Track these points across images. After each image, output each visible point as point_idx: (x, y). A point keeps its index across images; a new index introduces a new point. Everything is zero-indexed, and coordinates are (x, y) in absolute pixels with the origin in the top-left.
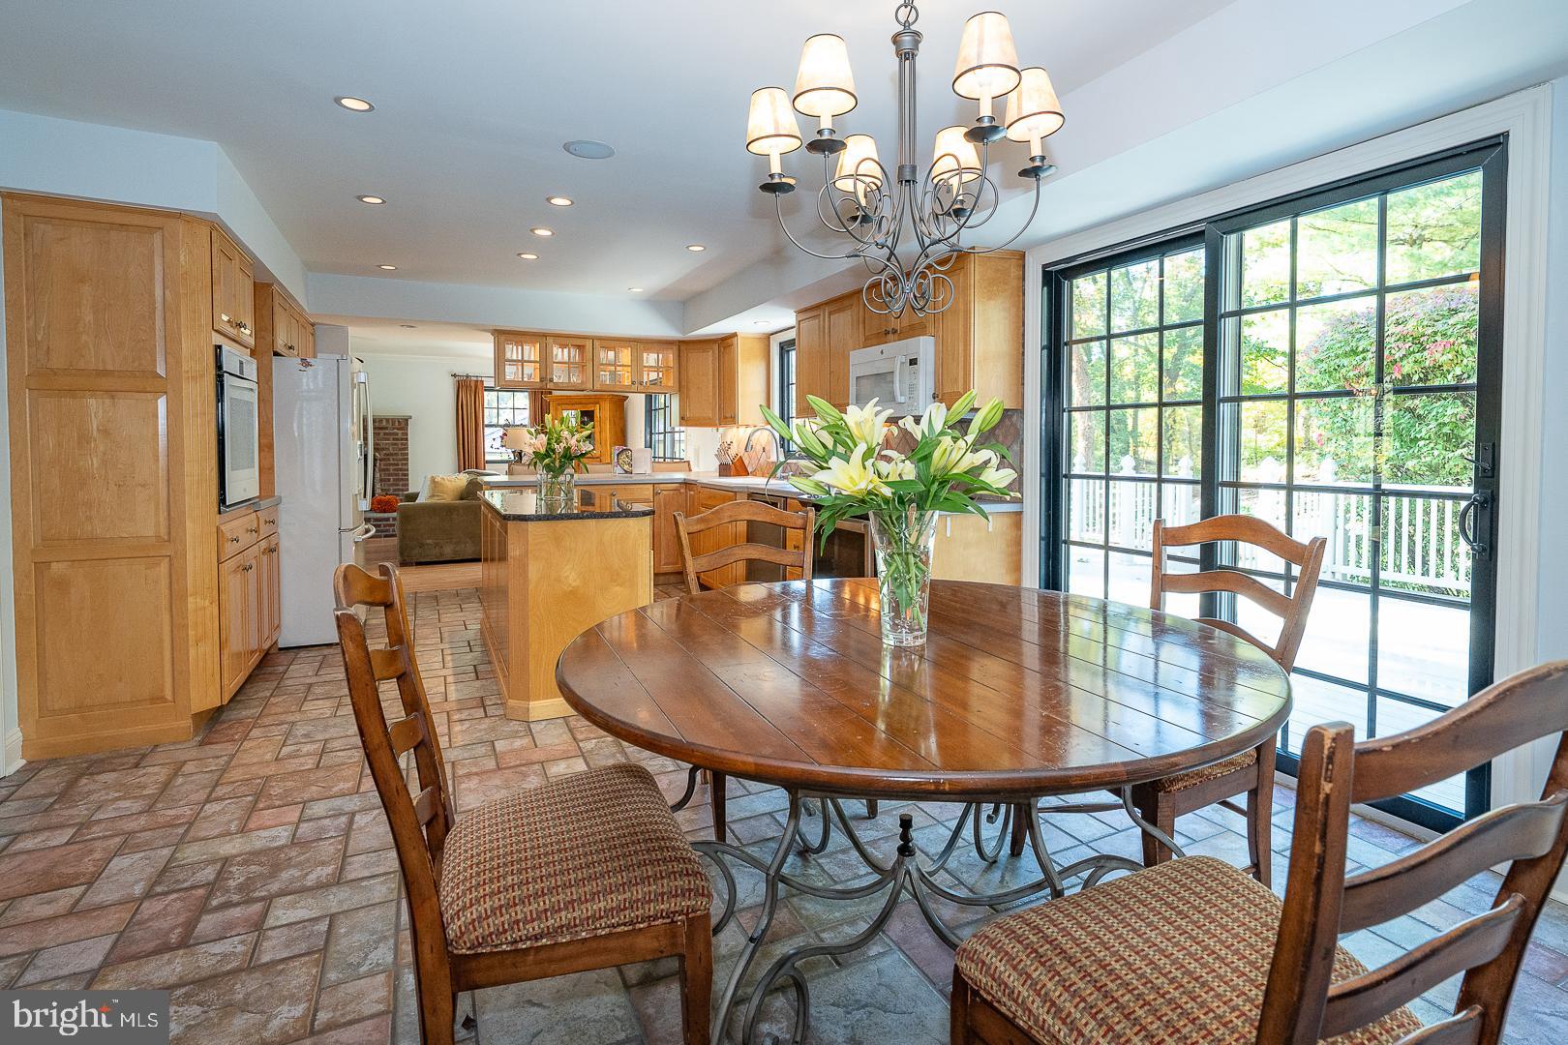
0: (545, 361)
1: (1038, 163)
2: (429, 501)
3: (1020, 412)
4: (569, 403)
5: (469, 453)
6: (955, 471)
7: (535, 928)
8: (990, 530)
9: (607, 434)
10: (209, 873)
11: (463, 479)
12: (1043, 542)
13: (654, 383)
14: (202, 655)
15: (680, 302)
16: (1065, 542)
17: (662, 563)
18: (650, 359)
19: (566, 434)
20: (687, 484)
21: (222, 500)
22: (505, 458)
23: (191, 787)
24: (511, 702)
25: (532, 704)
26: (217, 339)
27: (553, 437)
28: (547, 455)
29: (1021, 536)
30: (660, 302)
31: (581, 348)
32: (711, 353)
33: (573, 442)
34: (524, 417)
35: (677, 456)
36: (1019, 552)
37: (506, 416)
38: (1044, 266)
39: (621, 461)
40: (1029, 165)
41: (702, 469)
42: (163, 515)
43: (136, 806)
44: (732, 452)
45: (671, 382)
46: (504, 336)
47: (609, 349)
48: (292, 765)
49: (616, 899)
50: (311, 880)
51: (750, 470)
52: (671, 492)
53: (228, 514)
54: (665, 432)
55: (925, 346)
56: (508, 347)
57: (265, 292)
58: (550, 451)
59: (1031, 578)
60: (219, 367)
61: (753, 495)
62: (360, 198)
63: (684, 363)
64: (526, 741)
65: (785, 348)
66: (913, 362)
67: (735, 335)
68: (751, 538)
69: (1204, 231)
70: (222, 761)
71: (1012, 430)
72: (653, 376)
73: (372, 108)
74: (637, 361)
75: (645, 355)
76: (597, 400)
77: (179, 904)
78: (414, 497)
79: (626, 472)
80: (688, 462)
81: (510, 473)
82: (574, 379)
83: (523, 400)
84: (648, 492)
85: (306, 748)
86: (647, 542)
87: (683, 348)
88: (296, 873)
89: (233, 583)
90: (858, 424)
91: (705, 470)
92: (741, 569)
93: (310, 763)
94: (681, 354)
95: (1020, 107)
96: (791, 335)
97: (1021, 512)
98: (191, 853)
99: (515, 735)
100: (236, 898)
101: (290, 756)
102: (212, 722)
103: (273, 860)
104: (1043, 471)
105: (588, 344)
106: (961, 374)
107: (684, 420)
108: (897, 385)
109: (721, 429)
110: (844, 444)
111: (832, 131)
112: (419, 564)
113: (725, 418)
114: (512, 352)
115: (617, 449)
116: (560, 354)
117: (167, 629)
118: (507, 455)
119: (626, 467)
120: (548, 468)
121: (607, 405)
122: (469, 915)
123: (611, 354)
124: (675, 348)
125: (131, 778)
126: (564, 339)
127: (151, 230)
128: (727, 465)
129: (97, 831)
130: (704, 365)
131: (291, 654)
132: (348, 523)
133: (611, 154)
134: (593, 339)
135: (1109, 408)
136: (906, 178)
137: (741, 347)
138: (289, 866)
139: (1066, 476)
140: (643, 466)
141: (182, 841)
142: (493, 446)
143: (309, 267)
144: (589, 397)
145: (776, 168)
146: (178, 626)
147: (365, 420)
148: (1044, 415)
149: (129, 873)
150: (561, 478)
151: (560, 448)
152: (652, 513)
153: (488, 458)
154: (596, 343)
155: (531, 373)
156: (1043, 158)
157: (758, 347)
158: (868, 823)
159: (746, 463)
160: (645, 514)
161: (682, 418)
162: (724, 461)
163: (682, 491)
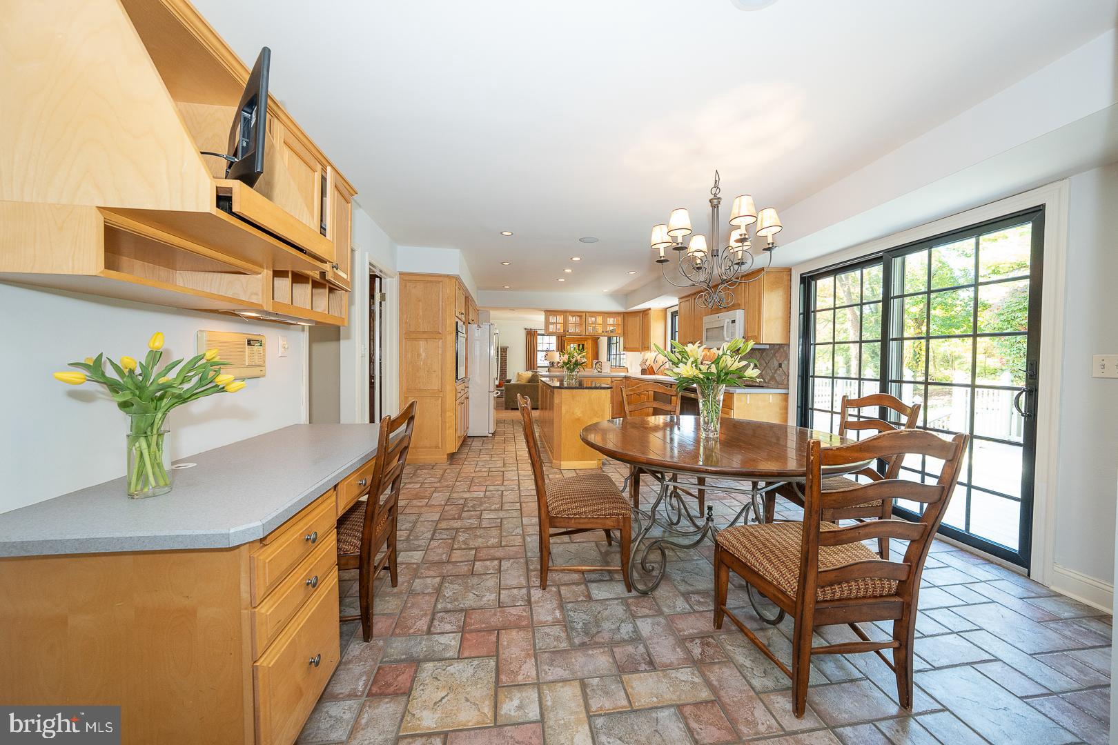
0: (565, 323)
1: (771, 246)
2: (516, 383)
3: (788, 345)
4: (573, 341)
5: (531, 363)
6: (731, 369)
7: (574, 511)
8: (771, 401)
9: (590, 355)
10: (462, 502)
11: (529, 374)
12: (799, 409)
13: (612, 331)
14: (450, 432)
15: (625, 295)
16: (812, 409)
18: (611, 321)
19: (576, 354)
20: (626, 377)
21: (457, 378)
22: (546, 365)
23: (450, 476)
24: (554, 461)
25: (562, 463)
26: (457, 320)
27: (571, 356)
28: (568, 363)
29: (787, 405)
30: (615, 296)
31: (580, 317)
32: (638, 317)
33: (579, 358)
34: (554, 347)
35: (622, 365)
36: (787, 413)
37: (546, 347)
38: (801, 275)
39: (596, 367)
40: (768, 246)
41: (633, 371)
42: (440, 382)
43: (436, 480)
44: (648, 364)
45: (620, 331)
46: (549, 312)
47: (592, 317)
48: (480, 474)
49: (599, 507)
50: (493, 507)
51: (656, 372)
52: (619, 380)
53: (459, 382)
54: (616, 354)
55: (739, 315)
56: (551, 317)
57: (468, 299)
58: (570, 361)
59: (793, 421)
60: (457, 329)
61: (657, 382)
62: (502, 263)
63: (626, 322)
64: (561, 476)
65: (674, 314)
66: (733, 322)
67: (650, 309)
68: (655, 399)
69: (882, 257)
70: (458, 470)
71: (784, 354)
72: (612, 328)
73: (512, 234)
74: (605, 322)
75: (608, 319)
76: (585, 339)
77: (455, 508)
78: (509, 381)
79: (599, 372)
80: (627, 368)
81: (549, 371)
82: (577, 330)
83: (554, 339)
84: (609, 381)
85: (484, 470)
86: (609, 400)
87: (625, 315)
88: (488, 505)
89: (459, 408)
90: (691, 351)
91: (635, 372)
92: (651, 410)
93: (486, 474)
94: (625, 319)
95: (762, 224)
96: (676, 308)
97: (788, 394)
98: (455, 495)
99: (556, 473)
100: (471, 509)
101: (478, 471)
102: (452, 457)
103: (480, 501)
104: (800, 374)
105: (584, 315)
106: (756, 327)
107: (625, 349)
108: (725, 332)
109: (643, 353)
110: (686, 358)
111: (682, 243)
112: (512, 409)
113: (645, 348)
114: (552, 319)
115: (595, 361)
116: (571, 319)
117: (440, 422)
118: (547, 363)
119: (599, 370)
120: (568, 368)
121: (590, 342)
122: (555, 505)
123: (593, 319)
124: (622, 316)
125: (432, 472)
126: (573, 313)
127: (439, 282)
129: (427, 485)
130: (635, 322)
131: (472, 439)
132: (492, 389)
133: (598, 240)
134: (586, 312)
135: (834, 343)
136: (714, 253)
137: (652, 315)
138: (485, 503)
139: (812, 376)
140: (607, 370)
141: (451, 492)
142: (541, 360)
143: (479, 288)
144: (582, 338)
145: (662, 254)
146: (444, 422)
147: (498, 348)
148: (801, 347)
149: (438, 498)
150: (574, 373)
151: (573, 360)
152: (611, 388)
153: (538, 365)
154: (587, 314)
155: (560, 328)
156: (773, 243)
157: (661, 314)
158: (700, 519)
159: (654, 369)
160: (608, 388)
161: (625, 348)
162: (644, 368)
163: (624, 381)
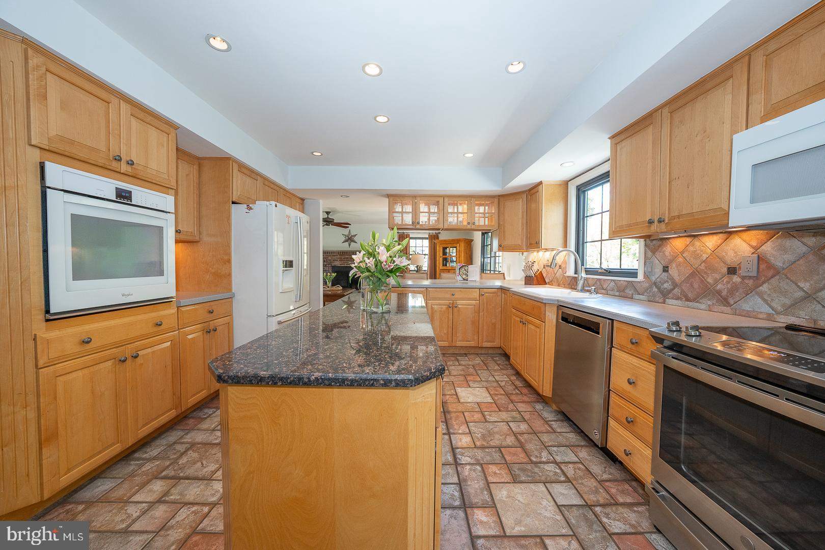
0: (415, 212)
9: (462, 258)
15: (500, 166)
17: (484, 340)
18: (480, 209)
20: (503, 289)
31: (436, 203)
32: (520, 201)
35: (497, 270)
39: (461, 273)
41: (513, 279)
44: (535, 268)
45: (493, 222)
46: (393, 198)
47: (452, 202)
51: (547, 281)
52: (491, 294)
54: (491, 257)
56: (395, 205)
63: (502, 209)
65: (581, 188)
67: (541, 183)
72: (483, 219)
74: (471, 210)
75: (475, 206)
79: (464, 279)
80: (504, 274)
82: (432, 223)
84: (476, 294)
87: (500, 200)
91: (515, 281)
94: (501, 203)
105: (441, 200)
107: (503, 248)
109: (528, 253)
113: (531, 244)
116: (424, 207)
119: (464, 276)
121: (463, 243)
123: (454, 205)
124: (496, 200)
126: (426, 198)
128: (530, 277)
130: (517, 208)
134: (444, 197)
137: (544, 193)
140: (476, 276)
154: (446, 200)
157: (560, 190)
159: (544, 275)
161: (500, 246)
162: (529, 274)
163: (499, 294)
